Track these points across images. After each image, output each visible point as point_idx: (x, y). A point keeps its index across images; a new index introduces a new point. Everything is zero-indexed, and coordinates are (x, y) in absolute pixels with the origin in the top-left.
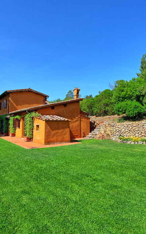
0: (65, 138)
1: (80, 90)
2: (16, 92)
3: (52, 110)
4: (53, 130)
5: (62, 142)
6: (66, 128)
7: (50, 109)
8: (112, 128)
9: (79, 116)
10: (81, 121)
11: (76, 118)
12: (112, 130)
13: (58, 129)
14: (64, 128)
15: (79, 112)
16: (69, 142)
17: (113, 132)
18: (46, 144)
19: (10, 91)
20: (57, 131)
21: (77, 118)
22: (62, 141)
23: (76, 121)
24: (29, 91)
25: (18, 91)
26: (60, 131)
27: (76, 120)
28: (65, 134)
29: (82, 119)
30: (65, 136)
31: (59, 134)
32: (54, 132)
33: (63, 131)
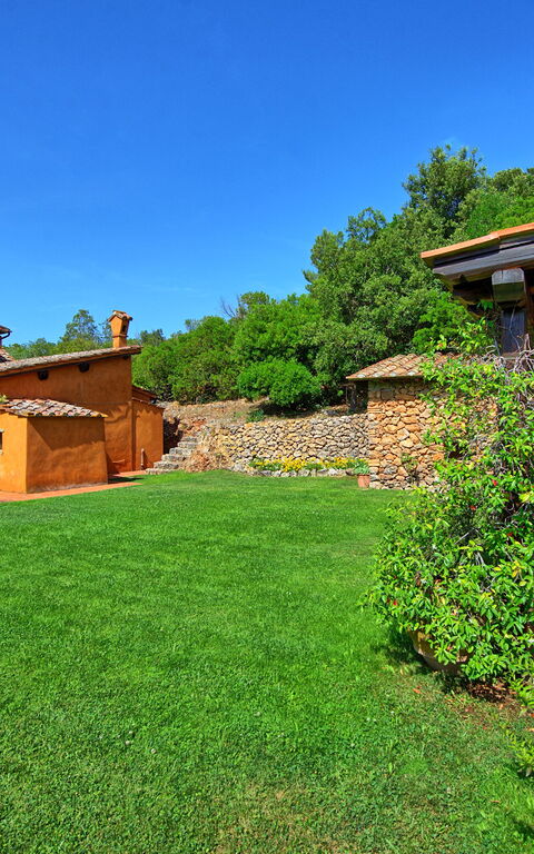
0: (92, 472)
3: (41, 383)
4: (53, 448)
5: (81, 483)
6: (95, 441)
7: (36, 378)
8: (232, 437)
9: (130, 403)
10: (134, 418)
11: (119, 410)
12: (232, 442)
13: (70, 444)
14: (88, 442)
15: (130, 392)
16: (103, 482)
17: (233, 448)
18: (32, 490)
20: (68, 449)
21: (123, 408)
22: (81, 481)
23: (119, 419)
26: (75, 450)
27: (121, 414)
28: (91, 459)
29: (138, 413)
30: (91, 465)
31: (71, 459)
32: (57, 452)
33: (84, 451)
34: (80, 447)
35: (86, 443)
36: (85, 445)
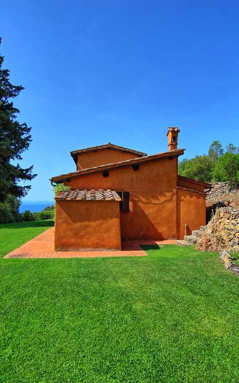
0: (106, 240)
1: (179, 131)
2: (86, 152)
3: (105, 179)
4: (75, 221)
5: (97, 247)
6: (111, 218)
7: (101, 176)
8: (233, 221)
9: (174, 190)
10: (178, 201)
11: (166, 196)
13: (89, 218)
14: (105, 218)
15: (174, 182)
16: (117, 248)
17: (233, 233)
18: (59, 249)
19: (77, 151)
20: (87, 223)
21: (168, 194)
22: (97, 246)
23: (165, 202)
24: (109, 148)
25: (89, 150)
26: (93, 224)
27: (167, 199)
28: (108, 230)
29: (183, 198)
30: (106, 235)
31: (91, 230)
32: (78, 225)
33: (101, 224)
34: (98, 222)
35: (103, 219)
36: (101, 221)
